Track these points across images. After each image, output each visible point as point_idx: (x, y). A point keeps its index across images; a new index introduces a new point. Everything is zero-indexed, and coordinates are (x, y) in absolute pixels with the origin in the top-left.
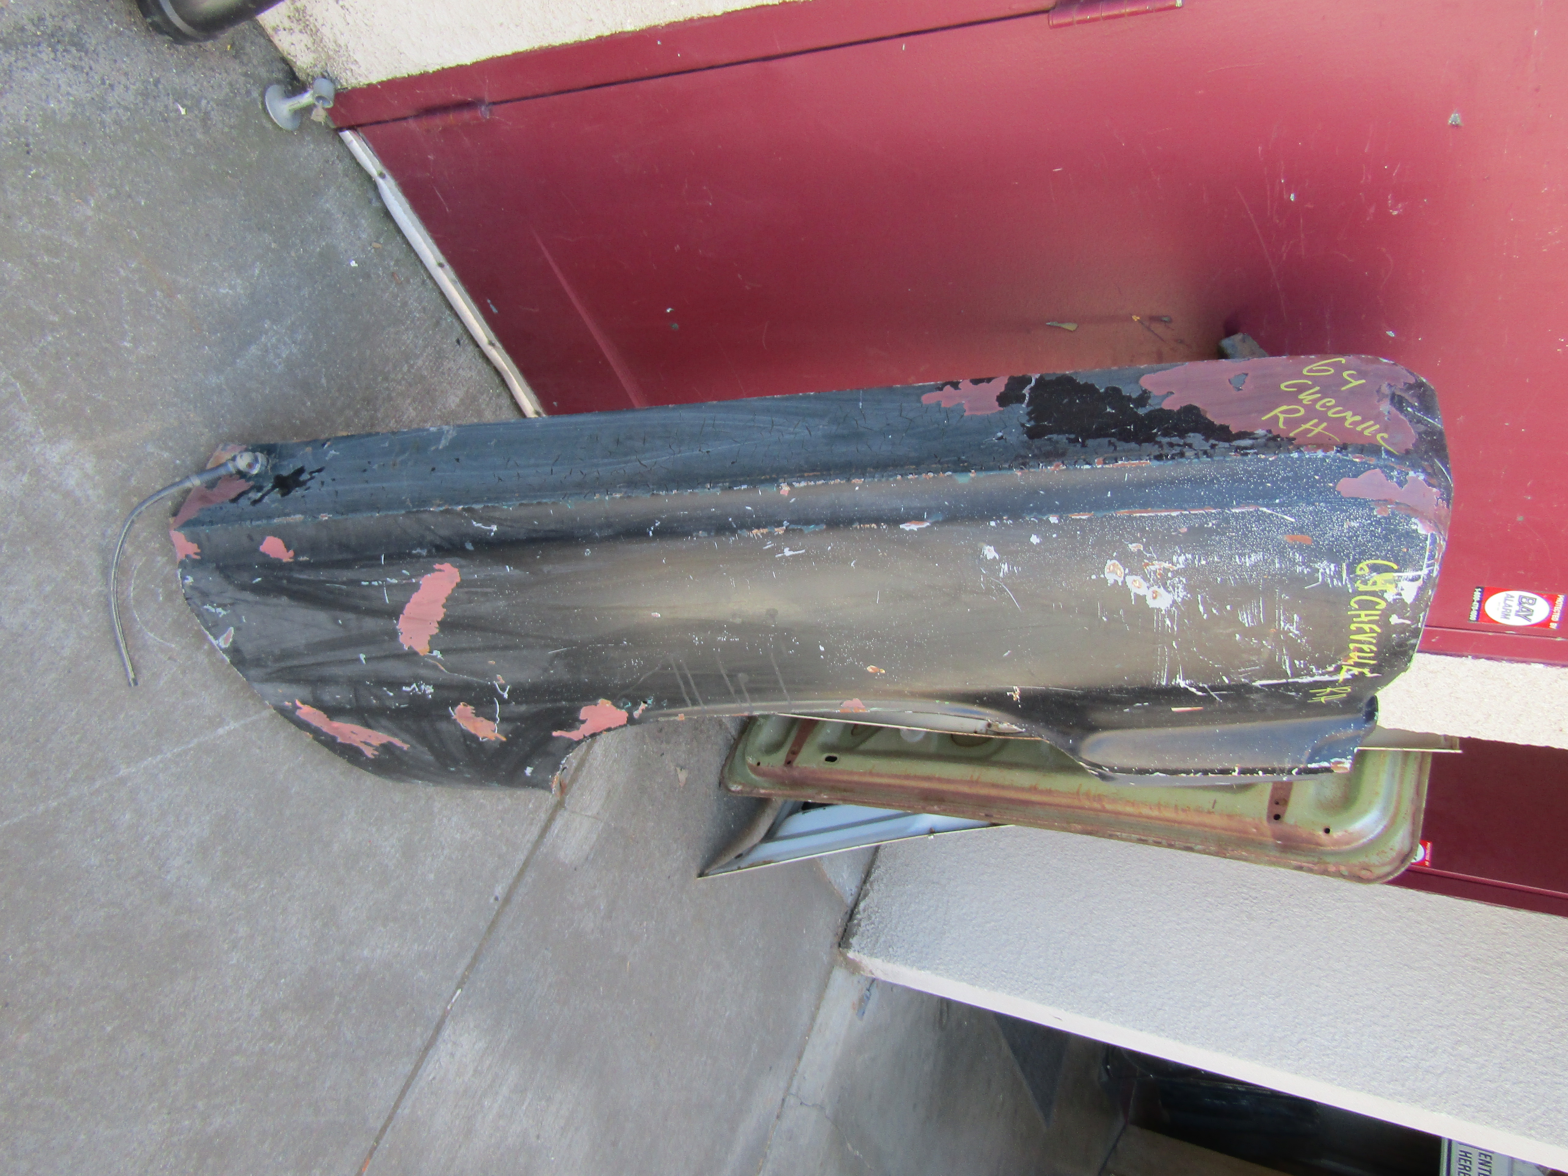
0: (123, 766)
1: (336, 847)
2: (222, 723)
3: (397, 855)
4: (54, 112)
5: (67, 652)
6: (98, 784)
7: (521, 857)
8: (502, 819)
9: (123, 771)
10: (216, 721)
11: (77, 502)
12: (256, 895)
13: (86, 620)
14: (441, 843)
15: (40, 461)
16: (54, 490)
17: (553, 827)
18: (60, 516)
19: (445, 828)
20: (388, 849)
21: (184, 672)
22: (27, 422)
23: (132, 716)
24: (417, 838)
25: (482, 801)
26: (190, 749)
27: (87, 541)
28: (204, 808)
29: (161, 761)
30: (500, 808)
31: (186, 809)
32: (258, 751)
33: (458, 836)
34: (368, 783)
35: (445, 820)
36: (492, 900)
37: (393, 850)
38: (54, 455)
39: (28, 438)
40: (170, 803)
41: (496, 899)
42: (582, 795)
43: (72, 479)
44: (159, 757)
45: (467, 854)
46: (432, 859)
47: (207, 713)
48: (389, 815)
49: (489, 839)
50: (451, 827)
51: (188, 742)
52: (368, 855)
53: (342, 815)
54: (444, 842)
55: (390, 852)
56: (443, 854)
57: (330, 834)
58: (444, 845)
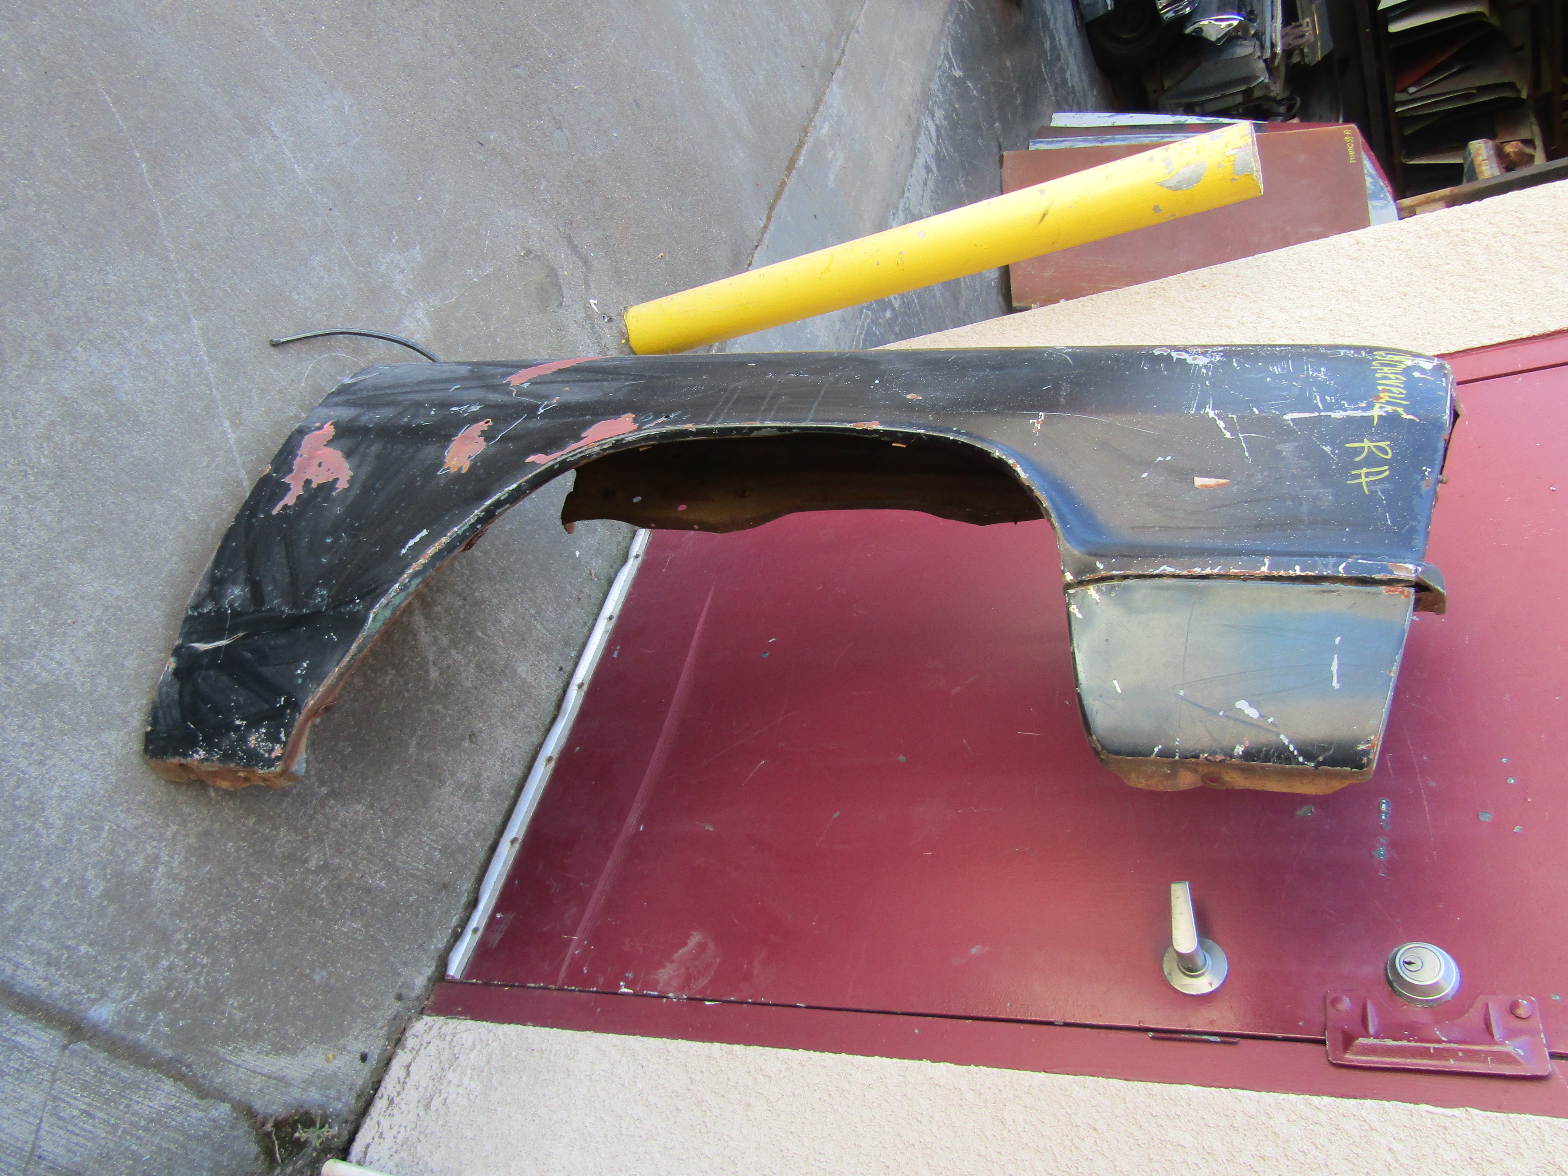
0: (200, 324)
1: (76, 568)
2: (233, 424)
3: (44, 674)
8: (68, 886)
9: (196, 323)
10: (236, 419)
12: (33, 452)
13: (319, 316)
14: (50, 757)
16: (400, 310)
17: (32, 1028)
19: (72, 760)
20: (57, 656)
21: (280, 392)
23: (244, 339)
24: (65, 706)
26: (211, 390)
28: (151, 397)
29: (202, 360)
30: (90, 874)
31: (151, 378)
32: (205, 464)
33: (56, 791)
34: (156, 613)
37: (54, 665)
38: (420, 314)
39: (427, 300)
40: (159, 362)
44: (206, 358)
45: (20, 819)
46: (25, 744)
47: (244, 410)
48: (108, 651)
49: (38, 864)
50: (72, 773)
51: (218, 389)
52: (54, 622)
53: (117, 576)
54: (50, 763)
55: (52, 659)
56: (30, 765)
57: (94, 558)
58: (45, 765)
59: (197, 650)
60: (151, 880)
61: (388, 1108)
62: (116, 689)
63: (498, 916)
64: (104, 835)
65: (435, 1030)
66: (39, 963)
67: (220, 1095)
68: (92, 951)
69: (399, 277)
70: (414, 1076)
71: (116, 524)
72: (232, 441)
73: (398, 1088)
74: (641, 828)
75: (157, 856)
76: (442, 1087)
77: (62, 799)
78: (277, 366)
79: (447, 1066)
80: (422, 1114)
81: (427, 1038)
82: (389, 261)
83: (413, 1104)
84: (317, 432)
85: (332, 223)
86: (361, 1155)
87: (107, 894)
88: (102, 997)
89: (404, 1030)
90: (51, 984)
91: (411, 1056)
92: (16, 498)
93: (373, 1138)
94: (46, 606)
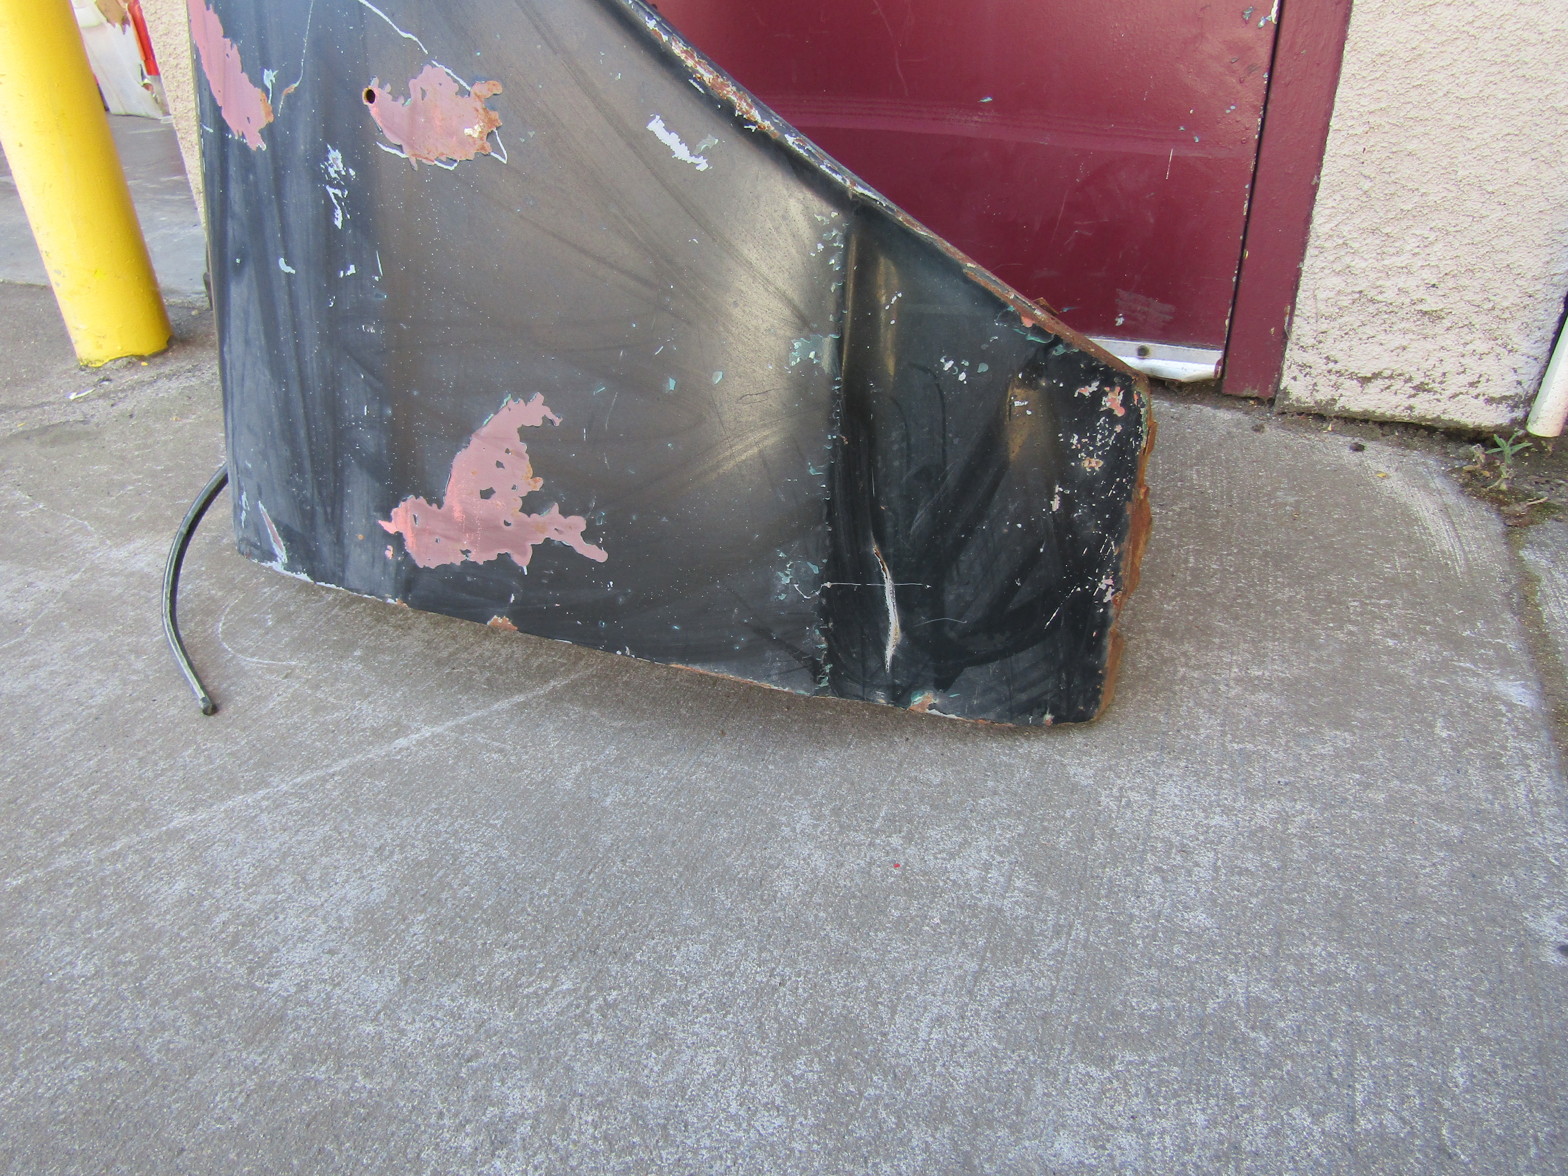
0: (181, 815)
2: (403, 732)
3: (1019, 883)
5: (98, 700)
8: (1362, 770)
9: (180, 820)
10: (390, 732)
11: (144, 576)
12: (551, 1008)
13: (139, 666)
14: (1167, 841)
15: (100, 561)
16: (115, 575)
19: (1153, 812)
20: (973, 874)
21: (316, 687)
22: (90, 541)
23: (206, 750)
24: (1064, 841)
26: (332, 775)
28: (369, 854)
29: (265, 798)
30: (1324, 750)
31: (324, 860)
32: (495, 756)
33: (1218, 820)
34: (821, 762)
35: (1136, 796)
37: (993, 874)
38: (120, 554)
39: (90, 550)
40: (285, 856)
43: (142, 563)
44: (262, 792)
45: (1300, 854)
46: (1164, 880)
47: (367, 725)
48: (926, 808)
49: (1356, 815)
50: (1174, 807)
51: (328, 766)
52: (908, 893)
53: (773, 826)
54: (1176, 839)
55: (985, 879)
56: (1197, 864)
57: (752, 865)
58: (1183, 845)
59: (899, 648)
60: (1282, 680)
61: (1429, 391)
62: (990, 784)
63: (1120, 321)
64: (1250, 746)
65: (1309, 357)
66: (1508, 777)
67: (1516, 562)
68: (1439, 723)
69: (42, 586)
70: (1385, 363)
71: (667, 850)
72: (437, 729)
73: (1398, 384)
74: (989, 99)
75: (1238, 681)
76: (1407, 301)
77: (1227, 811)
78: (259, 700)
79: (1372, 309)
80: (1447, 323)
81: (1320, 366)
83: (1429, 345)
84: (410, 545)
86: (1503, 407)
87: (1342, 723)
88: (1497, 698)
89: (1300, 414)
90: (1526, 757)
91: (1348, 383)
92: (670, 1010)
93: (1477, 397)
94: (882, 912)
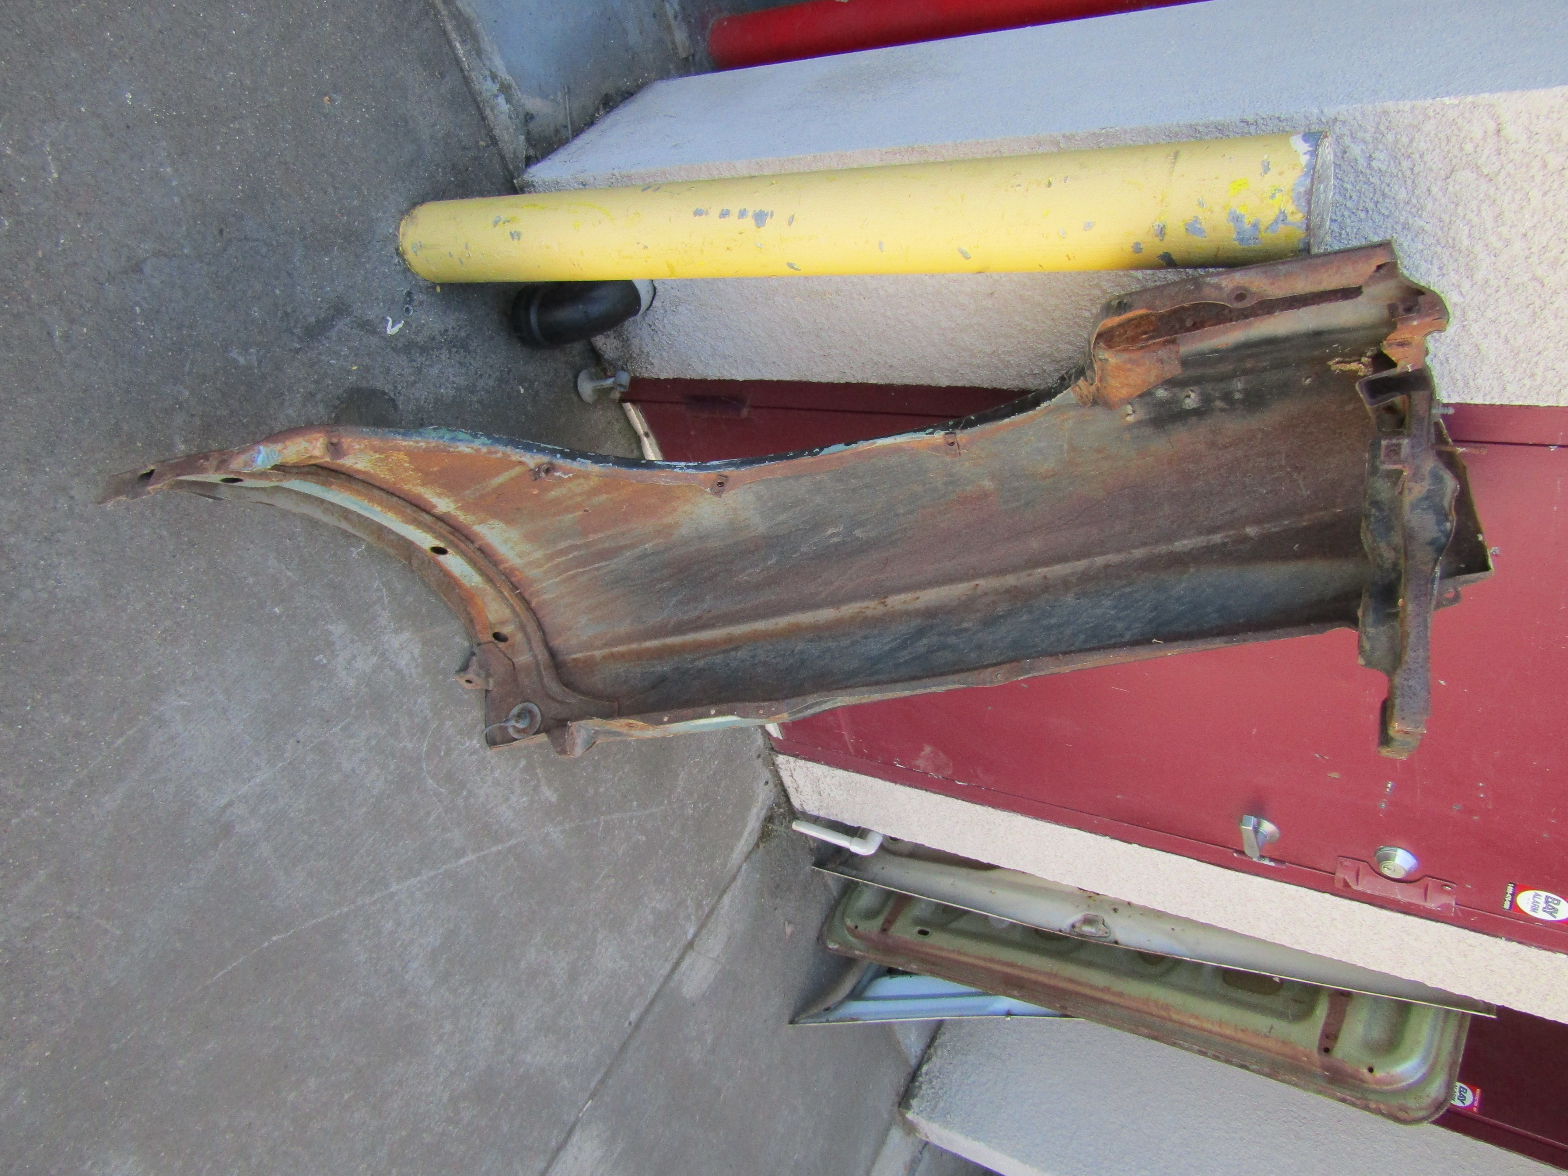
0: (395, 884)
1: (523, 964)
3: (564, 977)
4: (442, 394)
5: (375, 792)
6: (376, 896)
7: (654, 989)
8: (646, 954)
9: (394, 888)
10: (460, 853)
11: (403, 678)
12: (462, 999)
13: (392, 767)
14: (597, 969)
15: (386, 646)
16: (391, 668)
17: (682, 965)
18: (391, 687)
20: (559, 970)
21: (446, 812)
22: (384, 618)
23: (407, 844)
24: (581, 963)
25: (632, 936)
27: (405, 707)
28: (440, 922)
29: (419, 882)
30: (645, 944)
31: (428, 921)
33: (611, 965)
35: (603, 950)
36: (627, 1024)
37: (562, 972)
38: (396, 642)
39: (383, 630)
40: (419, 916)
41: (630, 1024)
42: (708, 939)
43: (403, 662)
44: (418, 878)
45: (615, 981)
46: (589, 983)
49: (633, 970)
51: (439, 868)
56: (597, 979)
60: (659, 911)
61: (796, 791)
67: (740, 868)
69: (359, 664)
70: (800, 782)
72: (473, 857)
73: (795, 785)
78: (428, 814)
79: (815, 780)
80: (820, 797)
81: (791, 765)
82: (344, 673)
83: (811, 792)
85: (312, 742)
87: (656, 933)
89: (772, 759)
91: (788, 772)
92: (484, 1005)
93: (801, 802)
